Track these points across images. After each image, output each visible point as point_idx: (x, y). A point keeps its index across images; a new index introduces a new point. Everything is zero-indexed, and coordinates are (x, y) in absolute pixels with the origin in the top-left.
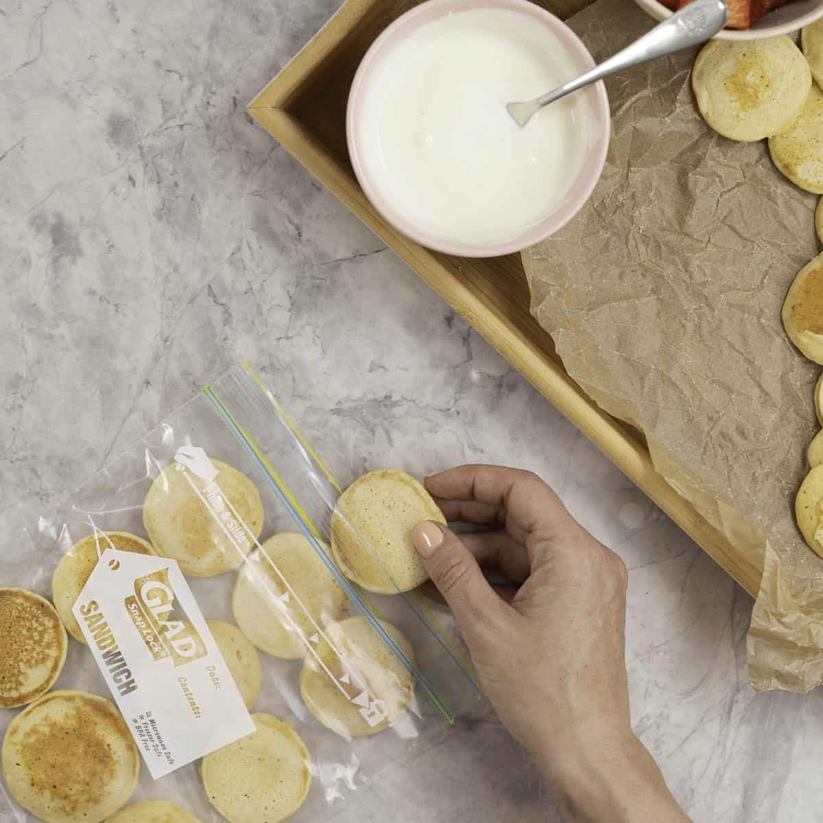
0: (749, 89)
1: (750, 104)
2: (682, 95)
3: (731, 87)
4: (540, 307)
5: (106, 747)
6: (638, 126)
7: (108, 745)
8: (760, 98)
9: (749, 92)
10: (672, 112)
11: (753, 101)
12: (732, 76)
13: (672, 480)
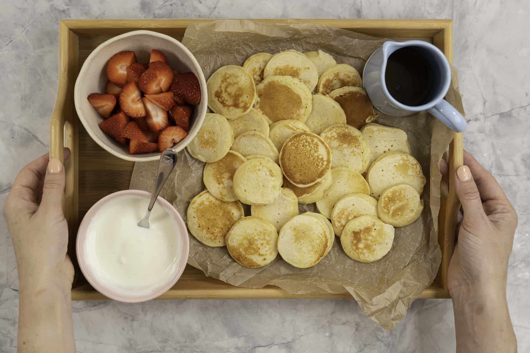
0: (210, 140)
1: (214, 144)
2: (191, 162)
3: (204, 145)
4: (208, 272)
5: (232, 214)
6: (186, 186)
7: (233, 214)
8: (215, 139)
9: (211, 141)
10: (192, 171)
11: (214, 143)
12: (201, 142)
13: (298, 292)
